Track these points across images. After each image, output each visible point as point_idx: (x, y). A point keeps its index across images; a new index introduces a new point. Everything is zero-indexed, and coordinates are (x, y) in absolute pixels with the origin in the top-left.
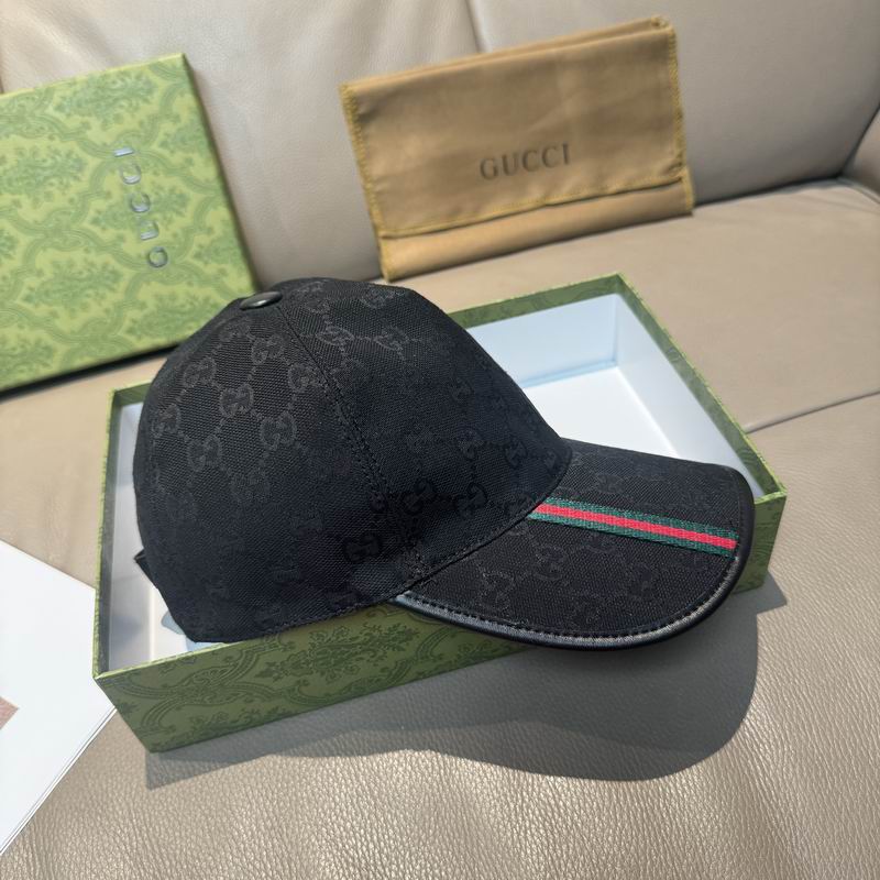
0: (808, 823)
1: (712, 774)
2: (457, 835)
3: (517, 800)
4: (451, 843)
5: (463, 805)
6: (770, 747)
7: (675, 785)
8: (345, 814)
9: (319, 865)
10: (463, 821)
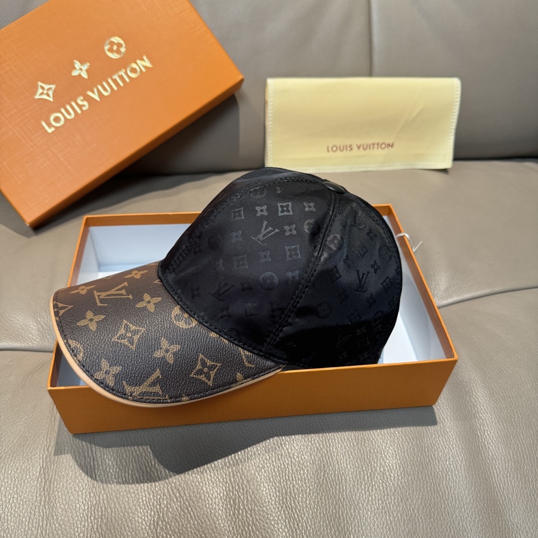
0: (518, 504)
1: (472, 471)
2: (335, 484)
3: (369, 470)
4: (332, 487)
5: (339, 468)
6: (502, 462)
7: (452, 475)
8: (275, 464)
9: (260, 489)
10: (338, 477)
